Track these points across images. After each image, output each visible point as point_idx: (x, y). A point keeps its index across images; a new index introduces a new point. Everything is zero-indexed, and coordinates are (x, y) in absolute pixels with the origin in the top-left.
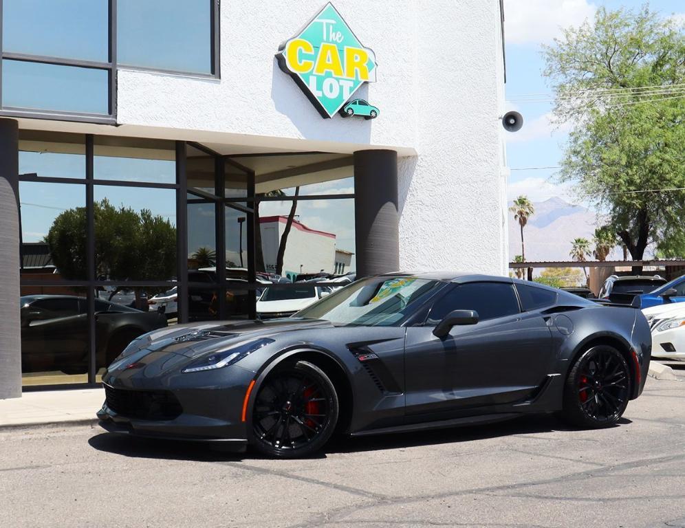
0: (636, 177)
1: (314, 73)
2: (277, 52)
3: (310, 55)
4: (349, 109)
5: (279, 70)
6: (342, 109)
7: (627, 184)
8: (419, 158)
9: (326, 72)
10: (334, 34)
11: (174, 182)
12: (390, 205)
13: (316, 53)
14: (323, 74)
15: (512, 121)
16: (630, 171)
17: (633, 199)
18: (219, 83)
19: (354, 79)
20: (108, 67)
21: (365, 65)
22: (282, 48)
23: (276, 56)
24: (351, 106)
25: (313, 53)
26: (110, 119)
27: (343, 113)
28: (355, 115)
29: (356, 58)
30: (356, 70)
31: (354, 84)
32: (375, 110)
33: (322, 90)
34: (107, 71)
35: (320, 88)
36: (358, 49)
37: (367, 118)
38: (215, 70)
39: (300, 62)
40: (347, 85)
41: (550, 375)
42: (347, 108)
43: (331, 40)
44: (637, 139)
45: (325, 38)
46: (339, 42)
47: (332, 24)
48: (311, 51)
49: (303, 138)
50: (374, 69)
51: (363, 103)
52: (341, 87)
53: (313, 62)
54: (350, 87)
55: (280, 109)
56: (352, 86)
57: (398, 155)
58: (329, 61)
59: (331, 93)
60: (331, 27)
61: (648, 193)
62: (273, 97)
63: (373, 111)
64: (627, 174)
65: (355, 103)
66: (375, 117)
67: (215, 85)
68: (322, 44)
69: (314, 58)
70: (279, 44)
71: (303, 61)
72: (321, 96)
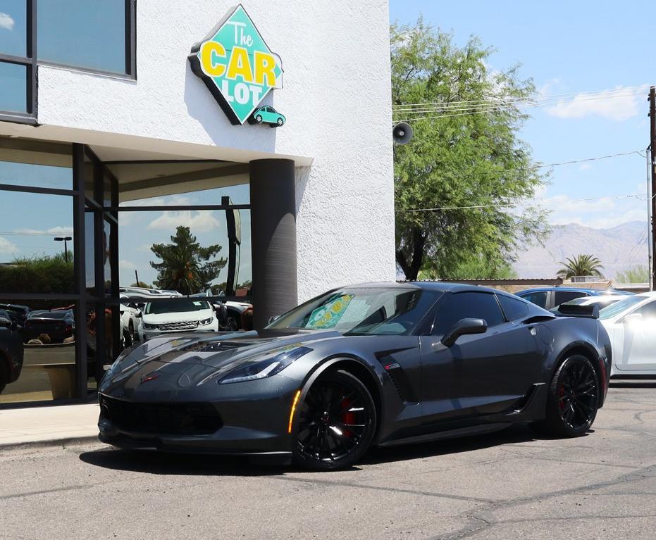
0: (418, 196)
1: (226, 77)
2: (189, 54)
3: (223, 58)
4: (258, 116)
5: (192, 73)
6: (252, 116)
7: (408, 203)
8: (312, 168)
9: (238, 76)
10: (245, 37)
11: (71, 188)
12: (289, 215)
13: (228, 56)
14: (235, 79)
15: (402, 133)
16: (411, 189)
17: (415, 217)
18: (135, 84)
19: (263, 85)
20: (28, 62)
21: (272, 70)
22: (196, 50)
23: (188, 57)
24: (260, 112)
25: (225, 56)
26: (31, 118)
27: (252, 121)
28: (264, 123)
29: (265, 63)
30: (265, 76)
31: (263, 89)
32: (282, 118)
33: (233, 95)
34: (25, 67)
35: (231, 93)
36: (266, 54)
37: (273, 125)
38: (130, 69)
39: (214, 65)
40: (257, 91)
41: (536, 384)
42: (257, 114)
43: (241, 44)
44: (418, 157)
45: (236, 42)
46: (249, 46)
47: (243, 27)
48: (224, 54)
49: (214, 145)
50: (280, 75)
51: (271, 110)
52: (251, 93)
53: (225, 66)
54: (259, 93)
55: (193, 113)
56: (261, 92)
57: (296, 164)
58: (240, 64)
59: (241, 98)
60: (242, 29)
61: (427, 212)
62: (186, 100)
63: (280, 118)
64: (409, 191)
65: (263, 110)
66: (282, 125)
67: (132, 86)
68: (234, 47)
69: (225, 61)
70: (192, 45)
71: (217, 64)
72: (233, 101)
